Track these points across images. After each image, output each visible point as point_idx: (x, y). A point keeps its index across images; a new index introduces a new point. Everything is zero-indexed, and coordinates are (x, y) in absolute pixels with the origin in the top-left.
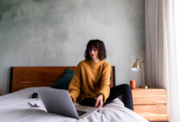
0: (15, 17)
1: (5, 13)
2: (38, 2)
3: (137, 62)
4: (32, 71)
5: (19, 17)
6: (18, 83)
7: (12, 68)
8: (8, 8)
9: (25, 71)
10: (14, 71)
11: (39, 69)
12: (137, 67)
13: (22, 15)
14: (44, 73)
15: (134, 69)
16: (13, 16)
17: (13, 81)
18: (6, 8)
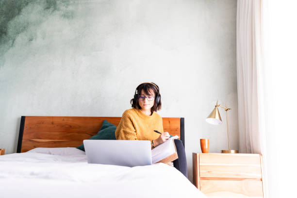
0: (33, 41)
1: (20, 35)
2: (68, 18)
3: (215, 109)
4: (53, 123)
5: (38, 42)
6: (30, 140)
7: (23, 118)
8: (24, 27)
9: (43, 123)
10: (26, 122)
11: (63, 120)
12: (215, 118)
13: (44, 39)
14: (71, 127)
15: (211, 121)
16: (31, 40)
17: (24, 137)
18: (21, 29)
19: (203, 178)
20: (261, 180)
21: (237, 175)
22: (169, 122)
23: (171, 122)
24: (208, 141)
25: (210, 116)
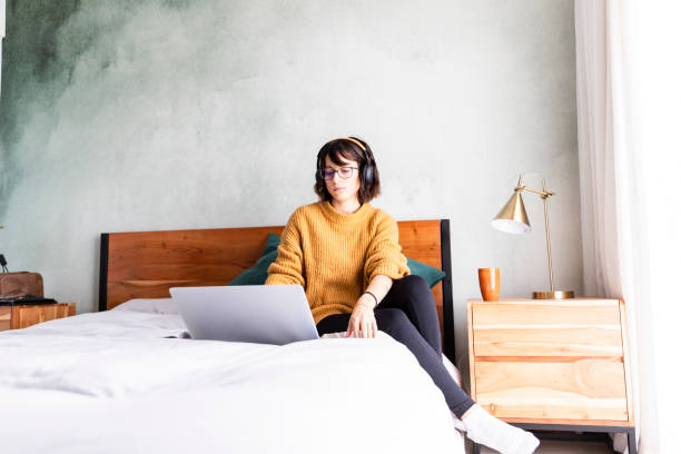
0: (111, 68)
1: (82, 57)
2: (178, 7)
3: (514, 196)
4: (164, 245)
5: (122, 67)
6: (122, 284)
7: (105, 238)
8: (90, 39)
9: (144, 247)
10: (112, 245)
11: (185, 238)
12: (512, 218)
13: (131, 60)
14: (201, 251)
15: (504, 226)
16: (106, 65)
17: (111, 277)
18: (84, 42)
19: (484, 359)
20: (622, 360)
21: (562, 350)
22: (415, 231)
23: (419, 230)
24: (497, 272)
25: (501, 215)
